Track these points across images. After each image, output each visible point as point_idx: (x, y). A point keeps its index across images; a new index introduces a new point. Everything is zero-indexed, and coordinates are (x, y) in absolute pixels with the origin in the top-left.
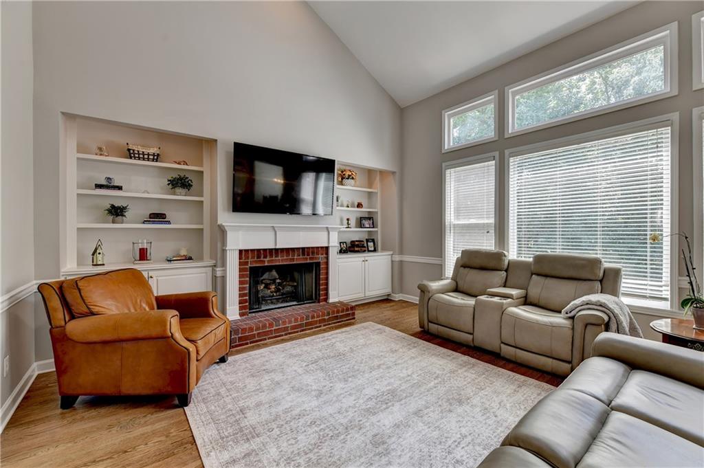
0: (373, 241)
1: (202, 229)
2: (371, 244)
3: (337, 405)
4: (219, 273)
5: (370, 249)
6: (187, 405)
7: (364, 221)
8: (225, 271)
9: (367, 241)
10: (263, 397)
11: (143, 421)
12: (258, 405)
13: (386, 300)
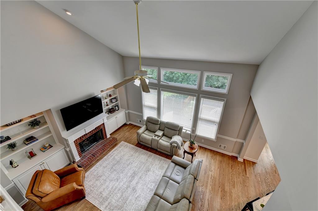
0: (117, 106)
1: (52, 135)
2: (117, 107)
3: (123, 182)
4: (68, 150)
5: (117, 109)
6: (85, 197)
7: (112, 100)
8: (70, 148)
9: (115, 107)
10: (104, 187)
11: (77, 206)
12: (104, 189)
13: (125, 125)
